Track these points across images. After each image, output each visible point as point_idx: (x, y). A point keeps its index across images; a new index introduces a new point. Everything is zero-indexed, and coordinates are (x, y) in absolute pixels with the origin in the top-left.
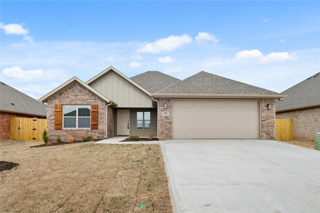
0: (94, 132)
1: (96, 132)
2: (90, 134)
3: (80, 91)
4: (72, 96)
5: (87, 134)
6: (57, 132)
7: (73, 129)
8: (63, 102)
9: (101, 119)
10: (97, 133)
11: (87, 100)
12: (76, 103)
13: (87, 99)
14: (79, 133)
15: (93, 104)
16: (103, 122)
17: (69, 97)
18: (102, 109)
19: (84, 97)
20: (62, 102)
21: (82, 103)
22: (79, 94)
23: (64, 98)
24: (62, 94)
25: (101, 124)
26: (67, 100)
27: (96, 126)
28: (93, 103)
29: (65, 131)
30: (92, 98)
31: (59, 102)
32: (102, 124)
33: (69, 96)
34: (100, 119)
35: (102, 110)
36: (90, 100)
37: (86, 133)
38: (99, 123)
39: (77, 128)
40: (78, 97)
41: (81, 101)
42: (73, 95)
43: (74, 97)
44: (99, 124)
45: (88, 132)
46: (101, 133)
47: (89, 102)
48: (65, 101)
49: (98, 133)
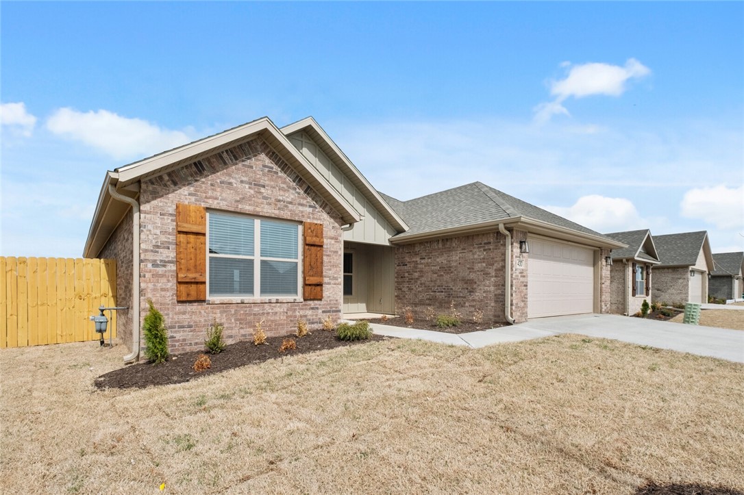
0: (312, 308)
1: (317, 308)
2: (302, 313)
3: (269, 171)
4: (242, 182)
5: (291, 316)
6: (184, 313)
7: (247, 298)
8: (210, 201)
9: (330, 270)
10: (320, 311)
11: (290, 206)
12: (258, 209)
13: (291, 203)
14: (268, 313)
15: (309, 221)
16: (336, 279)
17: (230, 184)
18: (332, 238)
19: (282, 193)
20: (206, 197)
21: (277, 212)
22: (265, 180)
23: (212, 185)
24: (204, 169)
25: (329, 284)
26: (224, 195)
27: (319, 288)
28: (309, 218)
29: (219, 308)
30: (305, 202)
31: (193, 199)
32: (332, 282)
33: (232, 180)
34: (327, 270)
35: (333, 242)
36: (301, 208)
37: (290, 313)
38: (326, 280)
39: (257, 296)
40: (262, 190)
41: (273, 206)
42: (244, 179)
43: (250, 188)
44: (326, 284)
45: (295, 310)
46: (329, 312)
47: (297, 212)
48: (217, 199)
49: (323, 312)
